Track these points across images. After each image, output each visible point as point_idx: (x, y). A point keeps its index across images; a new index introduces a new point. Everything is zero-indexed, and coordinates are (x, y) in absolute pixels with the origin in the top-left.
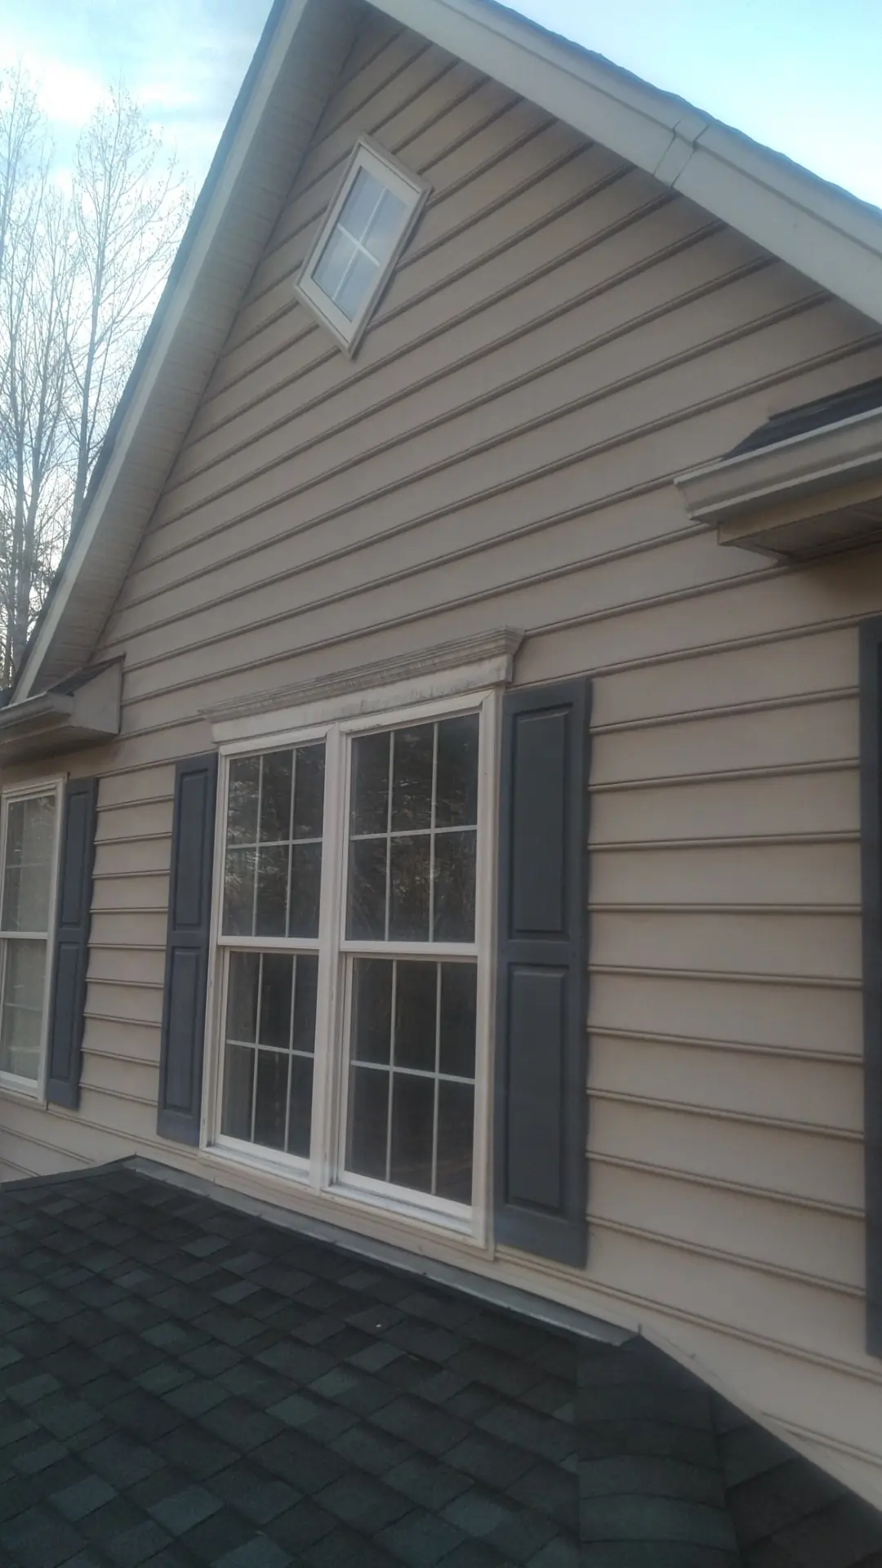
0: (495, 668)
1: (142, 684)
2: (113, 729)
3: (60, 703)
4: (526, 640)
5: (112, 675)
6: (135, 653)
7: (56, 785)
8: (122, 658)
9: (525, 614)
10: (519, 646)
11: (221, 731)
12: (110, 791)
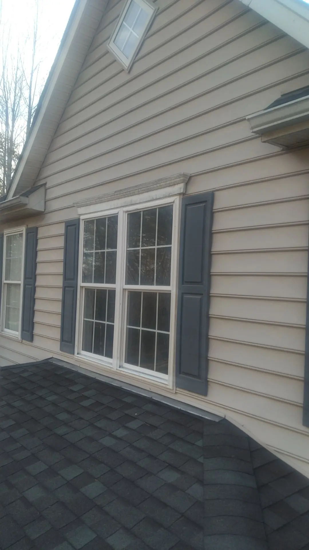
0: (179, 188)
1: (52, 193)
2: (43, 210)
3: (24, 200)
4: (190, 177)
5: (42, 190)
6: (49, 182)
7: (23, 230)
8: (45, 184)
9: (191, 168)
10: (188, 180)
11: (81, 211)
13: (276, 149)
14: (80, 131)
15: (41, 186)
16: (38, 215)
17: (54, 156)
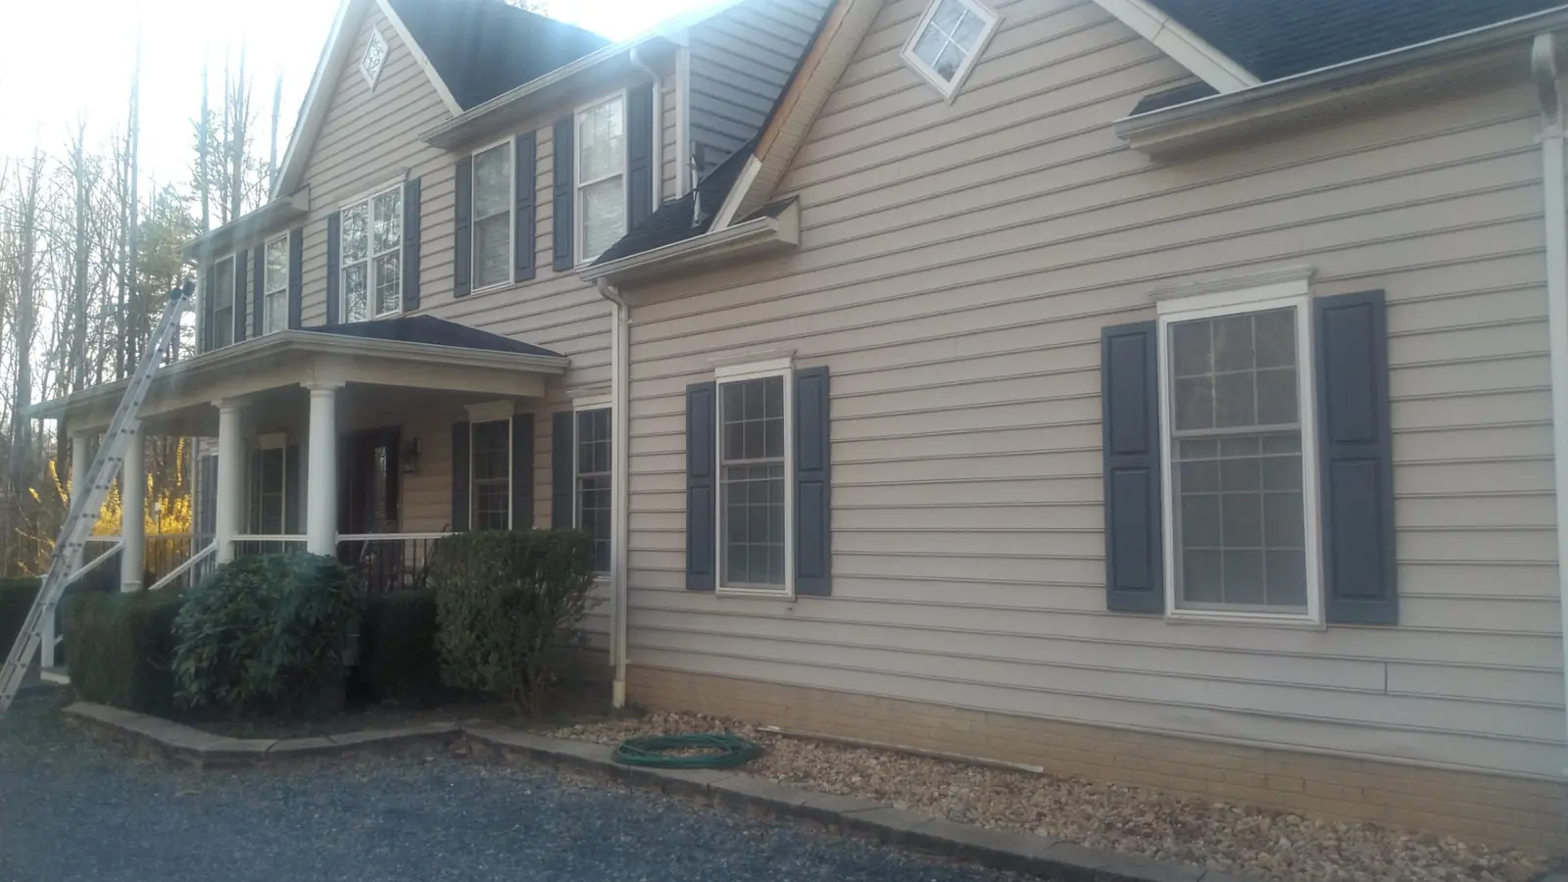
0: (402, 177)
1: (316, 192)
2: (307, 209)
3: (289, 199)
4: (410, 169)
5: (307, 189)
6: (313, 182)
7: (287, 233)
8: (309, 185)
9: (408, 163)
10: (408, 171)
11: (341, 203)
12: (305, 233)
13: (443, 151)
14: (343, 133)
15: (305, 186)
16: (303, 215)
17: (315, 160)
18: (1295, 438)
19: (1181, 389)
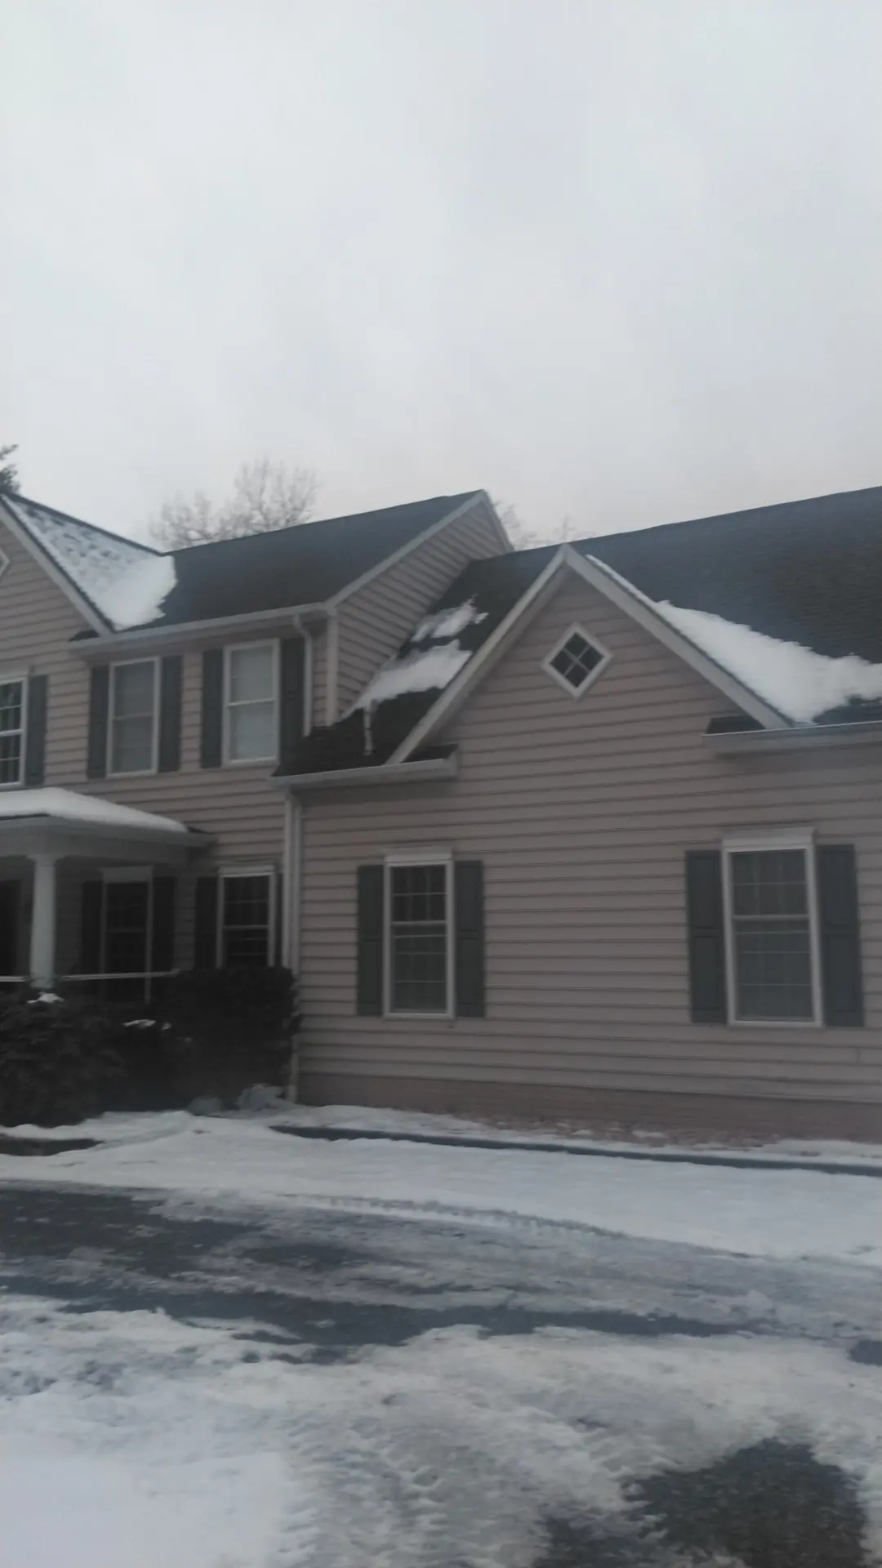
10: (33, 668)
18: (805, 924)
19: (737, 892)
